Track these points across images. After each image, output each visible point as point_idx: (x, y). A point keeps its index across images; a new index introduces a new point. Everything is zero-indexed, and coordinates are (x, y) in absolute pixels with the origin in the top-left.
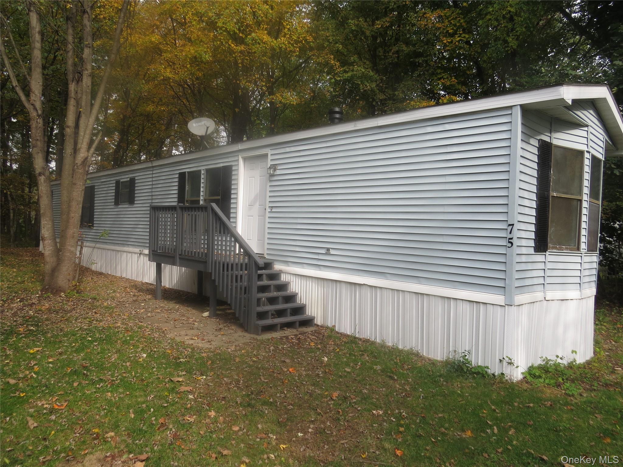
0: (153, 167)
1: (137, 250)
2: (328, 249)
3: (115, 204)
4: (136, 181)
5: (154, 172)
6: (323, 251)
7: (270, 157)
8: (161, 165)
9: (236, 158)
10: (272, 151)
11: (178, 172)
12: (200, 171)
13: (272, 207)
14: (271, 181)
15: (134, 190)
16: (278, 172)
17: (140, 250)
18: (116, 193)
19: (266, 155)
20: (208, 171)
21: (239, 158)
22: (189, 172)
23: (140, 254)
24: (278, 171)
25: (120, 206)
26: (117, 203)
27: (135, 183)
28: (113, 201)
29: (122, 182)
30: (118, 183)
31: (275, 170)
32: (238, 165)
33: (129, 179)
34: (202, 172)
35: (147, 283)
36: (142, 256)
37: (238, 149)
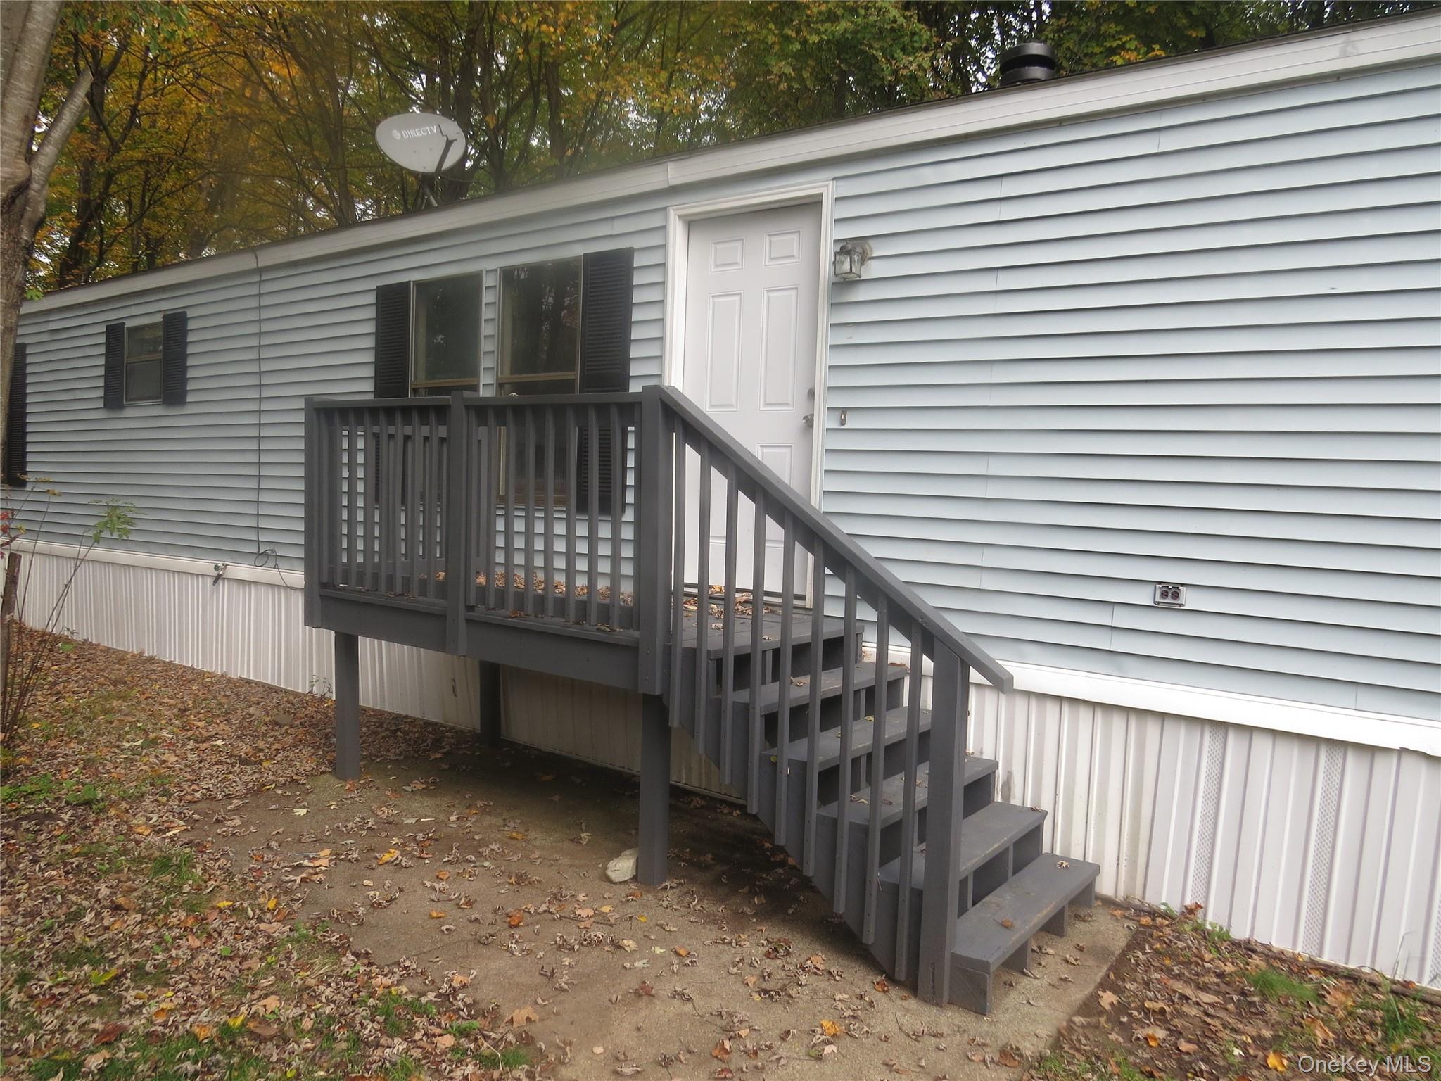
0: (260, 271)
1: (206, 565)
2: (1170, 591)
3: (105, 406)
4: (191, 325)
5: (266, 288)
6: (1145, 596)
7: (829, 211)
8: (295, 264)
9: (655, 221)
10: (841, 183)
11: (373, 284)
12: (476, 278)
13: (844, 411)
14: (835, 306)
15: (184, 356)
16: (874, 269)
17: (216, 568)
18: (107, 366)
19: (811, 205)
20: (508, 275)
21: (666, 218)
22: (420, 285)
23: (217, 579)
24: (873, 263)
25: (129, 412)
26: (114, 399)
27: (185, 333)
28: (101, 393)
29: (133, 330)
30: (114, 333)
31: (864, 258)
32: (664, 247)
33: (159, 318)
34: (488, 281)
35: (249, 682)
36: (223, 587)
37: (664, 186)
